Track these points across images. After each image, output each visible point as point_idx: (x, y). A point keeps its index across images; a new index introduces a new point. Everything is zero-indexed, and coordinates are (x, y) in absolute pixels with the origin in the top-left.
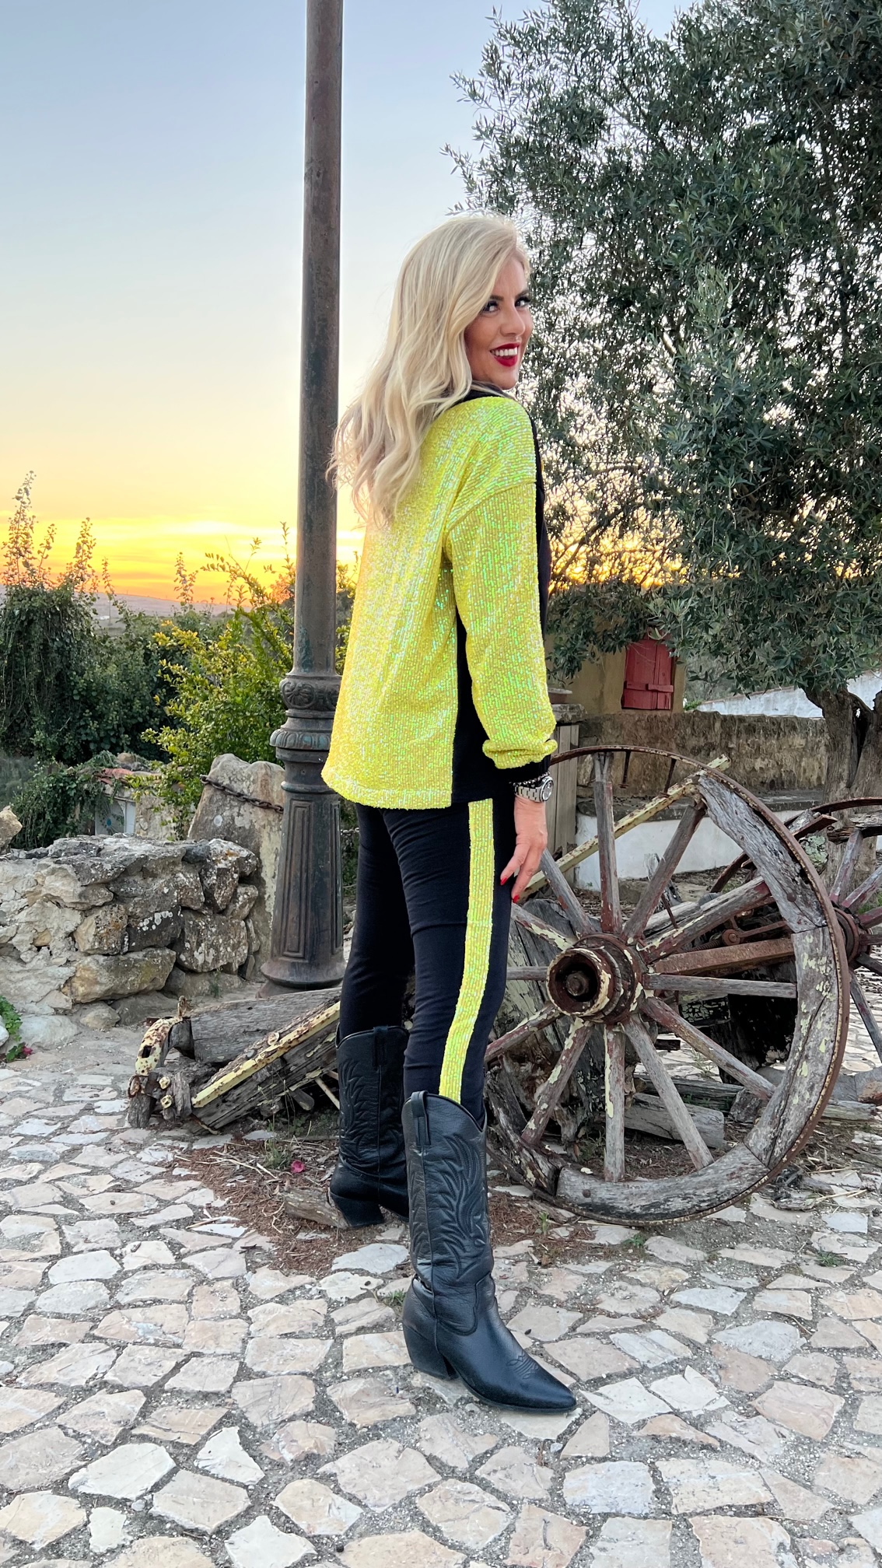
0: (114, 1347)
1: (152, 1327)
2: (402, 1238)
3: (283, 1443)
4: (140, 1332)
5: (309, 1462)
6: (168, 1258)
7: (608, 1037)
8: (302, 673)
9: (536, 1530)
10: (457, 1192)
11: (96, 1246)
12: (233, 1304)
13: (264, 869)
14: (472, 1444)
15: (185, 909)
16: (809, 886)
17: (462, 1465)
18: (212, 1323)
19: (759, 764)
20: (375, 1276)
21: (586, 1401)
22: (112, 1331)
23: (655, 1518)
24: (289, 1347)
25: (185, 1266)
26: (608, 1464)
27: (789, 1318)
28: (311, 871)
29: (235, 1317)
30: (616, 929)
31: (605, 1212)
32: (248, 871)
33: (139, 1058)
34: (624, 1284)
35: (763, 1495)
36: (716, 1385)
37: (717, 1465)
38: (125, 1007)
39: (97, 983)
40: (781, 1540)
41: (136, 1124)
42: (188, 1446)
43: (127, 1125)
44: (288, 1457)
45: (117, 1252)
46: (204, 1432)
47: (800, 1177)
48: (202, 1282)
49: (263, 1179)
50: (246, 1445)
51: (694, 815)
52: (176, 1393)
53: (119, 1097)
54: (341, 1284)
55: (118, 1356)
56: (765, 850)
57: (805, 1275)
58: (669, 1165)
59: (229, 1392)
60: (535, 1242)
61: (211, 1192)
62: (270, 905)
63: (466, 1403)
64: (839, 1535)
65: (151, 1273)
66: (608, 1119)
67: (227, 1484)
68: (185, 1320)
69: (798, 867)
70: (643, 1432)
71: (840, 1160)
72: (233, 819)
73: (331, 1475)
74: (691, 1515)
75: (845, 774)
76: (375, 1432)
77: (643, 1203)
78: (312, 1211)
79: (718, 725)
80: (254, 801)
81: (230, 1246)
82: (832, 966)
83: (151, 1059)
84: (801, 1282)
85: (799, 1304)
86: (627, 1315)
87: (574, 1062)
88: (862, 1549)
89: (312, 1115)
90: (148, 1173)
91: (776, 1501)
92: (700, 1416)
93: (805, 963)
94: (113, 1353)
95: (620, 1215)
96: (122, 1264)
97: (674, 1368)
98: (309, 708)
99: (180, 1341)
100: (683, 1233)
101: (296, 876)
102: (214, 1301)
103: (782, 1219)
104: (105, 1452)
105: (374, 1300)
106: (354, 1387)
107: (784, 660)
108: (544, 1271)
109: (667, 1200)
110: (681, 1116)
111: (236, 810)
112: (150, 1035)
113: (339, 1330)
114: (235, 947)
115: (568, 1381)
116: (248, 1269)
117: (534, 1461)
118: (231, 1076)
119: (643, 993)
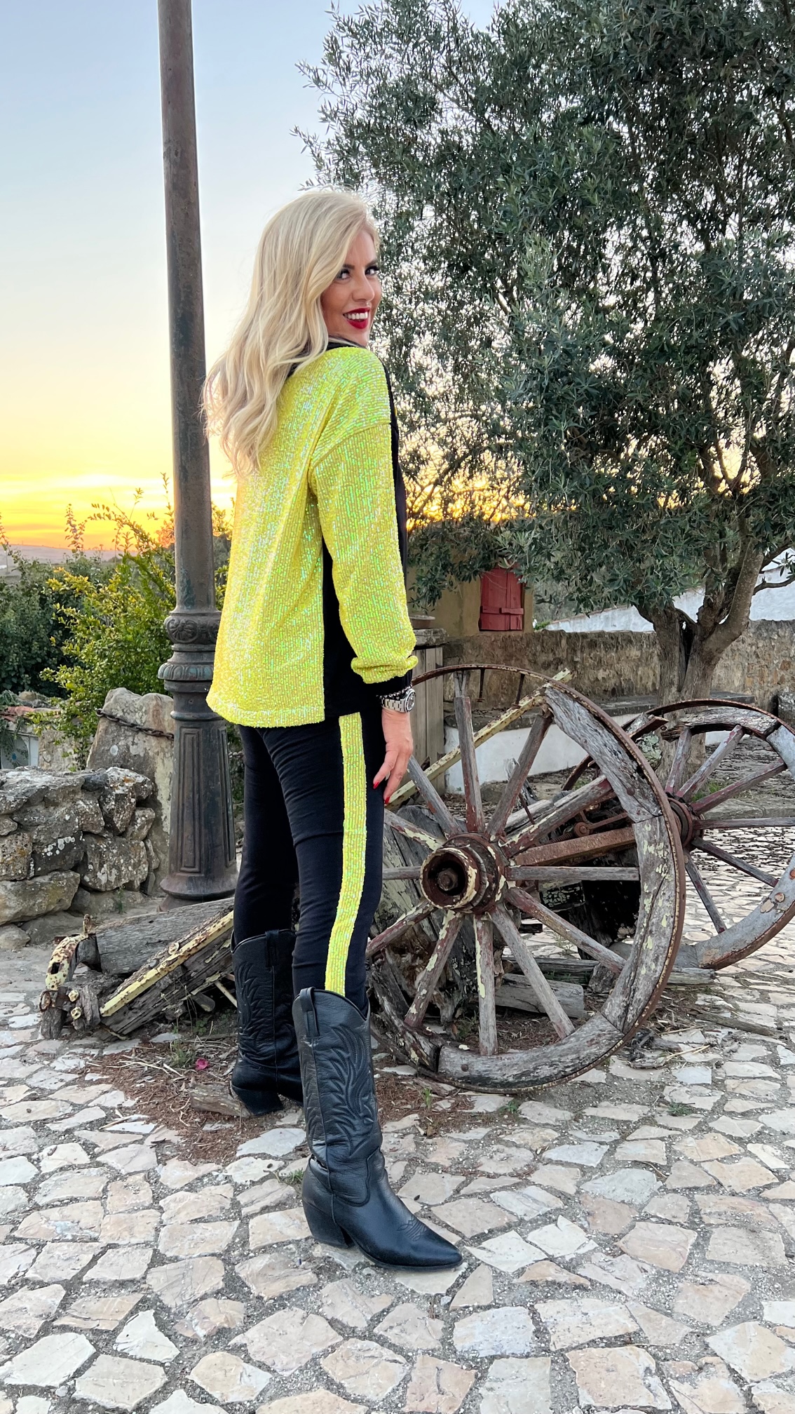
0: (33, 1246)
1: (70, 1224)
2: (300, 1122)
3: (196, 1321)
4: (59, 1231)
5: (220, 1336)
6: (85, 1159)
7: (478, 925)
8: (185, 610)
9: (429, 1377)
10: (346, 1076)
11: (14, 1153)
12: (146, 1196)
13: (160, 792)
14: (370, 1305)
15: (86, 834)
16: (645, 781)
17: (361, 1325)
18: (126, 1215)
19: (601, 674)
20: (276, 1158)
21: (471, 1255)
22: (31, 1232)
23: (536, 1356)
24: (199, 1231)
25: (99, 1165)
26: (493, 1311)
27: (647, 1165)
28: (203, 792)
29: (148, 1208)
30: (480, 828)
31: (482, 1083)
32: (144, 795)
33: (49, 974)
34: (501, 1147)
35: (630, 1326)
36: (586, 1231)
37: (589, 1303)
38: (34, 928)
39: (7, 907)
40: (647, 1365)
41: (49, 1036)
42: (107, 1332)
43: (40, 1037)
44: (201, 1333)
45: (35, 1157)
46: (121, 1317)
47: (652, 1039)
48: (115, 1178)
49: (170, 1078)
50: (161, 1326)
51: (542, 722)
52: (94, 1283)
53: (32, 1012)
54: (246, 1168)
55: (38, 1254)
56: (606, 750)
57: (660, 1126)
58: (537, 1036)
59: (144, 1278)
60: (421, 1116)
61: (121, 1094)
62: (167, 826)
63: (363, 1268)
64: (698, 1356)
65: (68, 1174)
66: (480, 1000)
67: (145, 1364)
68: (101, 1215)
69: (635, 764)
70: (523, 1279)
71: (686, 1020)
72: (128, 748)
73: (241, 1346)
74: (567, 1351)
75: (676, 680)
76: (281, 1302)
77: (515, 1073)
78: (216, 1104)
79: (564, 642)
80: (147, 730)
81: (141, 1142)
82: (669, 850)
83: (60, 975)
84: (655, 1131)
85: (655, 1152)
86: (505, 1175)
87: (449, 950)
88: (718, 1366)
89: (213, 1016)
90: (62, 1081)
91: (641, 1330)
92: (572, 1259)
93: (645, 849)
94: (33, 1252)
95: (495, 1085)
96: (39, 1168)
97: (548, 1218)
98: (193, 642)
99: (97, 1235)
100: (552, 1097)
101: (188, 798)
102: (127, 1194)
103: (638, 1077)
104: (28, 1345)
105: (277, 1181)
106: (260, 1262)
107: (617, 582)
108: (430, 1141)
109: (535, 1069)
110: (544, 992)
111: (131, 739)
112: (58, 953)
113: (244, 1211)
114: (135, 866)
115: (453, 1239)
116: (159, 1162)
117: (426, 1315)
118: (136, 985)
119: (506, 884)
